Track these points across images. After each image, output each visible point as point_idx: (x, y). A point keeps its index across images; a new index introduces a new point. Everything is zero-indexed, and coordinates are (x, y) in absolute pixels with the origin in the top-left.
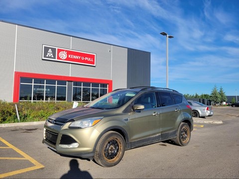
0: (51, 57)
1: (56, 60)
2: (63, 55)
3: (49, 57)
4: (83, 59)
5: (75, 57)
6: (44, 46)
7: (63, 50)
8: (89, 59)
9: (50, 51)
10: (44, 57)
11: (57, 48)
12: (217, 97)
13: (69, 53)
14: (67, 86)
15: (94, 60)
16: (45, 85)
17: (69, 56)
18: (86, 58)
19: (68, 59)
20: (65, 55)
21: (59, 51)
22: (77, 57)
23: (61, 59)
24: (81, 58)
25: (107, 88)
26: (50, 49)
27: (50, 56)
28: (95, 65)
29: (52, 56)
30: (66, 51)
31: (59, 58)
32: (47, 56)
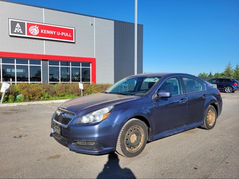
0: (19, 33)
1: (26, 36)
2: (35, 31)
3: (17, 33)
4: (58, 34)
5: (49, 32)
6: (10, 20)
7: (34, 25)
8: (66, 35)
9: (18, 25)
10: (11, 33)
11: (26, 22)
12: (229, 75)
13: (41, 27)
14: (41, 65)
15: (72, 35)
16: (15, 64)
17: (42, 31)
18: (63, 34)
19: (40, 34)
20: (36, 31)
21: (29, 25)
22: (51, 32)
23: (32, 35)
24: (56, 33)
25: (91, 67)
26: (18, 24)
27: (18, 31)
28: (74, 41)
29: (21, 32)
30: (38, 25)
31: (29, 34)
32: (15, 31)
